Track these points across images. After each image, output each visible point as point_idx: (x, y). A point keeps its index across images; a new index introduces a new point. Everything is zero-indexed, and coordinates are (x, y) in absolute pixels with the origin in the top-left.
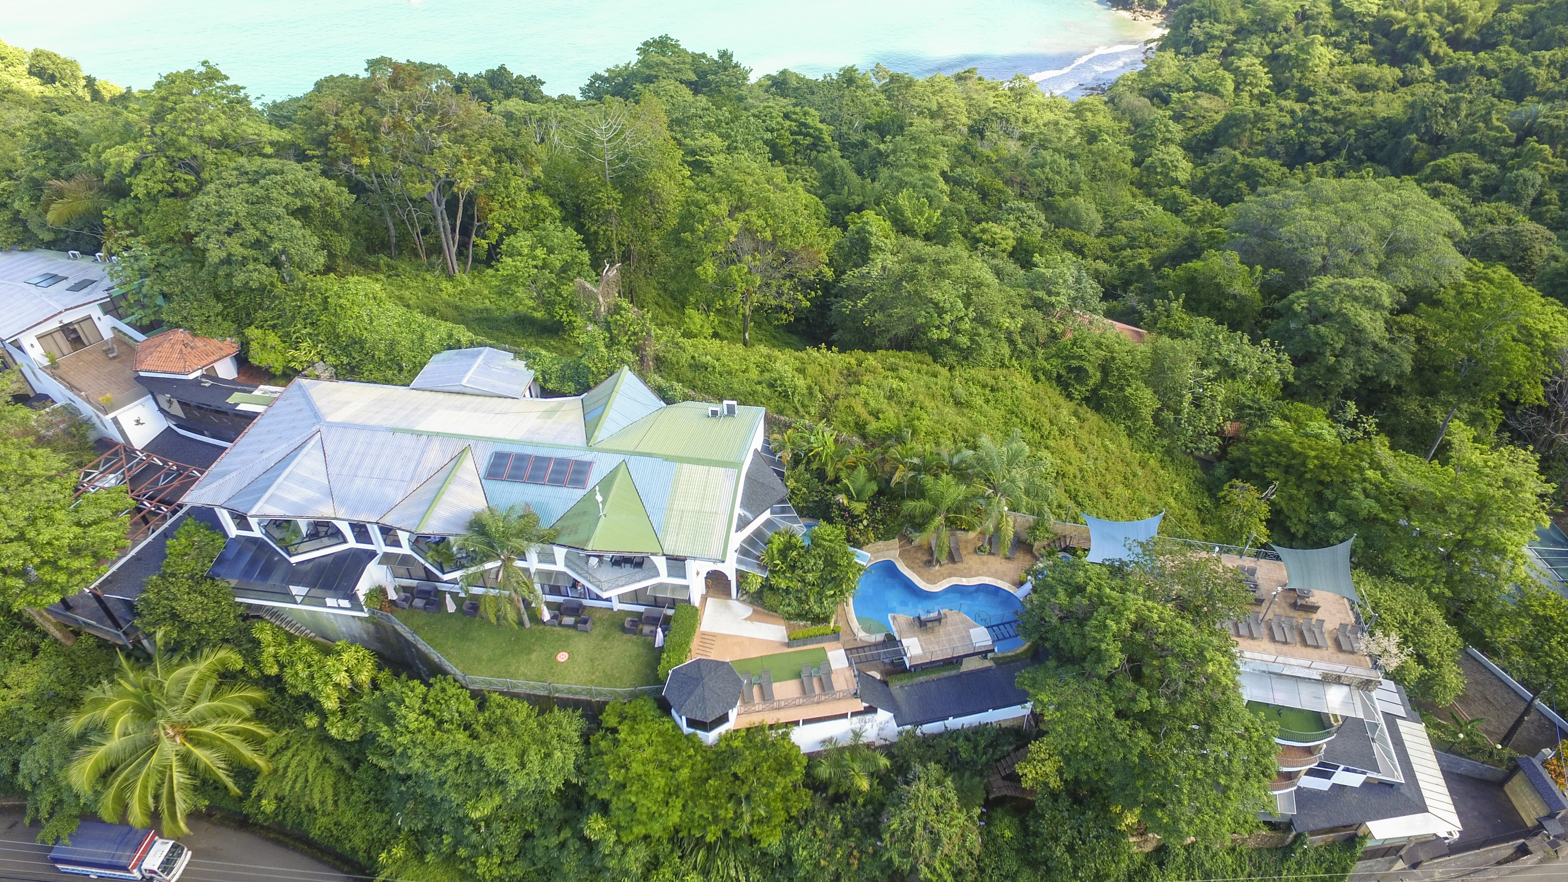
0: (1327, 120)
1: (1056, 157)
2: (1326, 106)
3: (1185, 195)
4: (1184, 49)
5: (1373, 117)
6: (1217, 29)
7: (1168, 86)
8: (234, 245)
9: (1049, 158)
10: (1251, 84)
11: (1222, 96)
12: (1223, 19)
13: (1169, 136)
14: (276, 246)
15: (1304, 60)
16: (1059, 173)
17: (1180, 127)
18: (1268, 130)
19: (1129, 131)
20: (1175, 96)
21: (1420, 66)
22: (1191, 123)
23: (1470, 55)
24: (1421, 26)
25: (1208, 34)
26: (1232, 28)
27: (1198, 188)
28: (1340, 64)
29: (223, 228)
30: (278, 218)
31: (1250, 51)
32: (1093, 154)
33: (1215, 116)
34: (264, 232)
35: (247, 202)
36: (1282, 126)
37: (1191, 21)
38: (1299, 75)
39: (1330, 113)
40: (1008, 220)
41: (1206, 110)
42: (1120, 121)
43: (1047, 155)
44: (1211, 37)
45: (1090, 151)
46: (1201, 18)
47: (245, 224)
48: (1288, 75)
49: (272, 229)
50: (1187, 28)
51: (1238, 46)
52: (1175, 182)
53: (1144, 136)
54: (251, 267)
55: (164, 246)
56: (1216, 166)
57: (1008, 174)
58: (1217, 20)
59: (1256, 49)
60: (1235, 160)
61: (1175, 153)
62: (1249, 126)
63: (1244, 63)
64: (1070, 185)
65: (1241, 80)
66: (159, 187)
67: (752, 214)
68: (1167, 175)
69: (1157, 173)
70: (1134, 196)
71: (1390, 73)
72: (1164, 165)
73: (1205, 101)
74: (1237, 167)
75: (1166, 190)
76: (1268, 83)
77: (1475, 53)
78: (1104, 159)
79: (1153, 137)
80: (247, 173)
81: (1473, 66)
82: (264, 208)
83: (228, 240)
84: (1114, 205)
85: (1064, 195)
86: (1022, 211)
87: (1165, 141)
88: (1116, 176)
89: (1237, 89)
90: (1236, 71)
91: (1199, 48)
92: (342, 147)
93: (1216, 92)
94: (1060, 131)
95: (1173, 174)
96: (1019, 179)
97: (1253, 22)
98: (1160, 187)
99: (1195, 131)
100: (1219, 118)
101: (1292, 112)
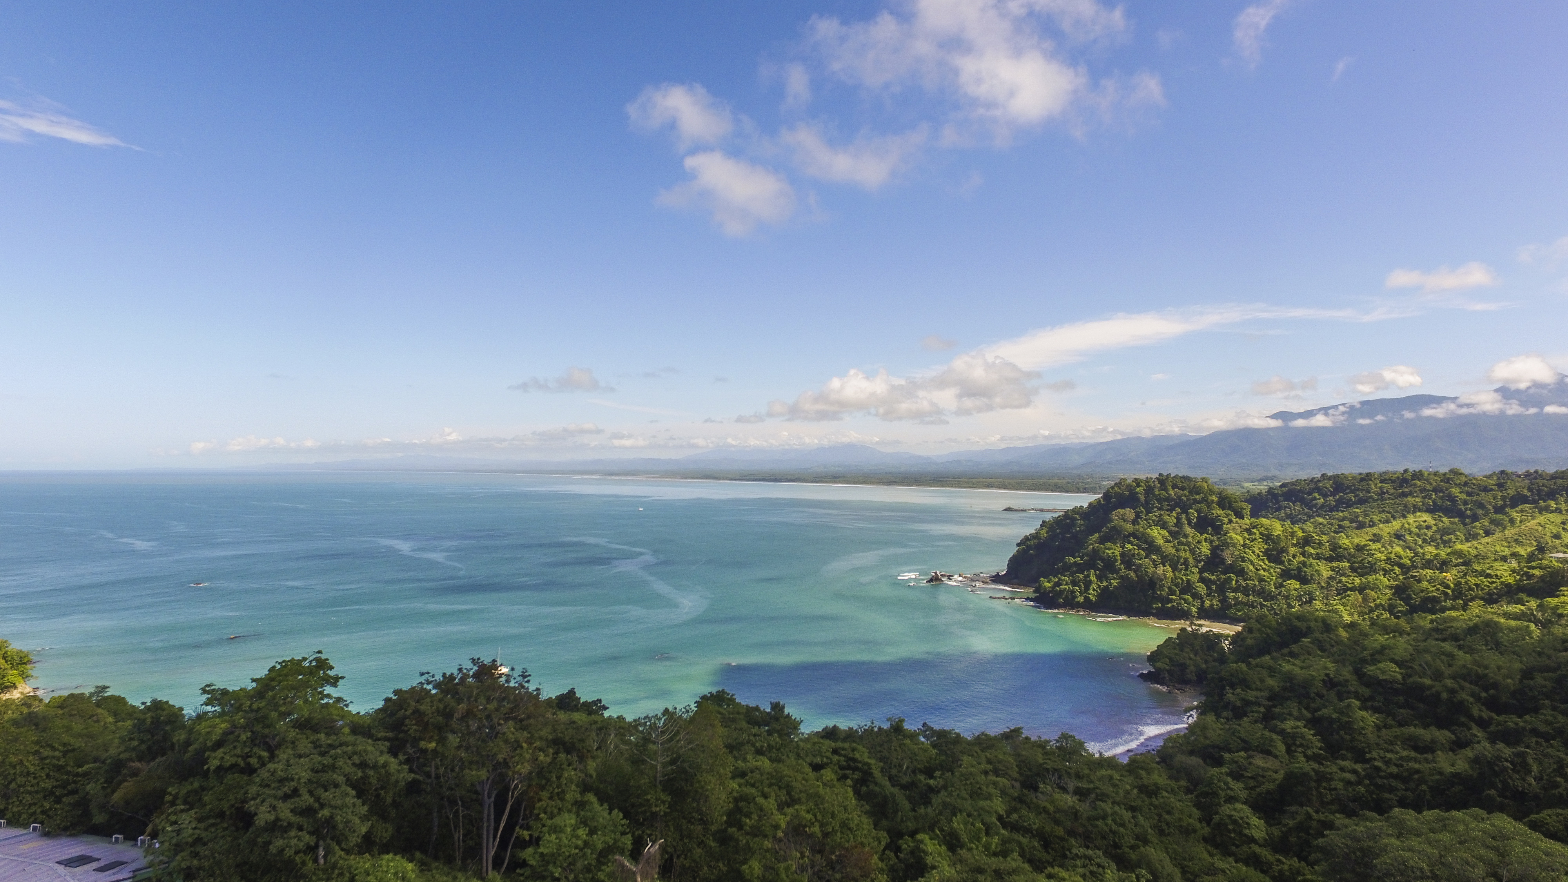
0: (1391, 776)
1: (1117, 808)
2: (1388, 762)
3: (1266, 854)
4: (1225, 714)
5: (1441, 773)
6: (1251, 695)
7: (1217, 747)
8: (285, 812)
9: (1109, 811)
10: (1301, 745)
11: (1276, 757)
12: (1254, 686)
13: (1231, 793)
14: (326, 812)
15: (1348, 722)
16: (1123, 825)
17: (1241, 785)
18: (1335, 789)
19: (1188, 791)
20: (1227, 756)
21: (1470, 729)
22: (1252, 783)
23: (1515, 719)
24: (1452, 691)
25: (1243, 700)
26: (1265, 694)
27: (1280, 846)
28: (1385, 726)
29: (280, 793)
30: (336, 786)
31: (1290, 714)
32: (1156, 807)
33: (1275, 776)
34: (317, 799)
35: (312, 770)
36: (1349, 783)
37: (1223, 688)
38: (1348, 737)
39: (1394, 770)
40: (1076, 866)
41: (1263, 769)
42: (1177, 780)
43: (1107, 807)
44: (1247, 703)
45: (1151, 804)
46: (1233, 686)
47: (303, 791)
48: (1336, 737)
49: (326, 796)
50: (1221, 695)
51: (1277, 710)
52: (1252, 840)
53: (1206, 794)
54: (293, 833)
55: (212, 821)
56: (1291, 823)
57: (1069, 824)
58: (1249, 687)
59: (1296, 713)
60: (1309, 817)
61: (1242, 811)
62: (1313, 784)
63: (1289, 725)
64: (1137, 838)
65: (1290, 741)
66: (233, 760)
67: (802, 809)
68: (1241, 834)
69: (1229, 831)
70: (1211, 855)
71: (1443, 736)
72: (1235, 822)
73: (1259, 761)
74: (1314, 824)
75: (1245, 848)
76: (1319, 745)
77: (1520, 717)
78: (1169, 813)
79: (1215, 794)
80: (320, 746)
81: (1524, 729)
82: (325, 777)
83: (280, 805)
84: (1190, 860)
85: (1133, 848)
86: (1090, 859)
87: (1231, 800)
88: (1187, 832)
89: (1289, 751)
90: (1282, 733)
91: (1239, 713)
92: (413, 729)
93: (1268, 753)
94: (1115, 786)
95: (1247, 831)
96: (1081, 830)
97: (1284, 689)
98: (1237, 846)
99: (1258, 790)
100: (1280, 776)
101: (1355, 772)
